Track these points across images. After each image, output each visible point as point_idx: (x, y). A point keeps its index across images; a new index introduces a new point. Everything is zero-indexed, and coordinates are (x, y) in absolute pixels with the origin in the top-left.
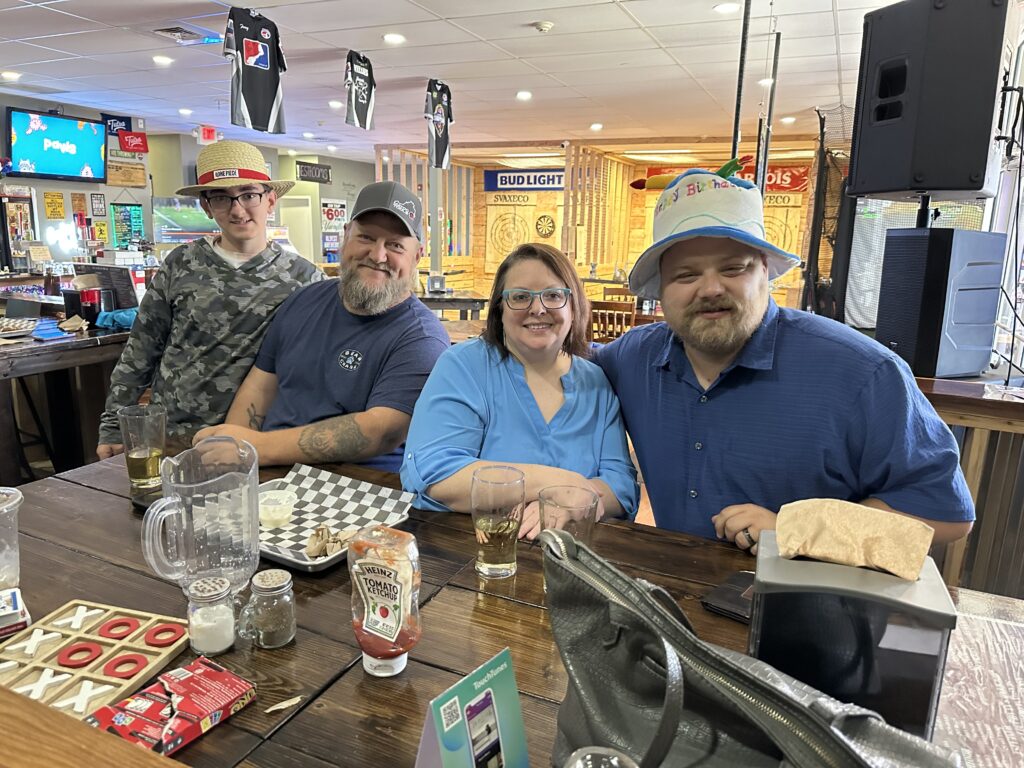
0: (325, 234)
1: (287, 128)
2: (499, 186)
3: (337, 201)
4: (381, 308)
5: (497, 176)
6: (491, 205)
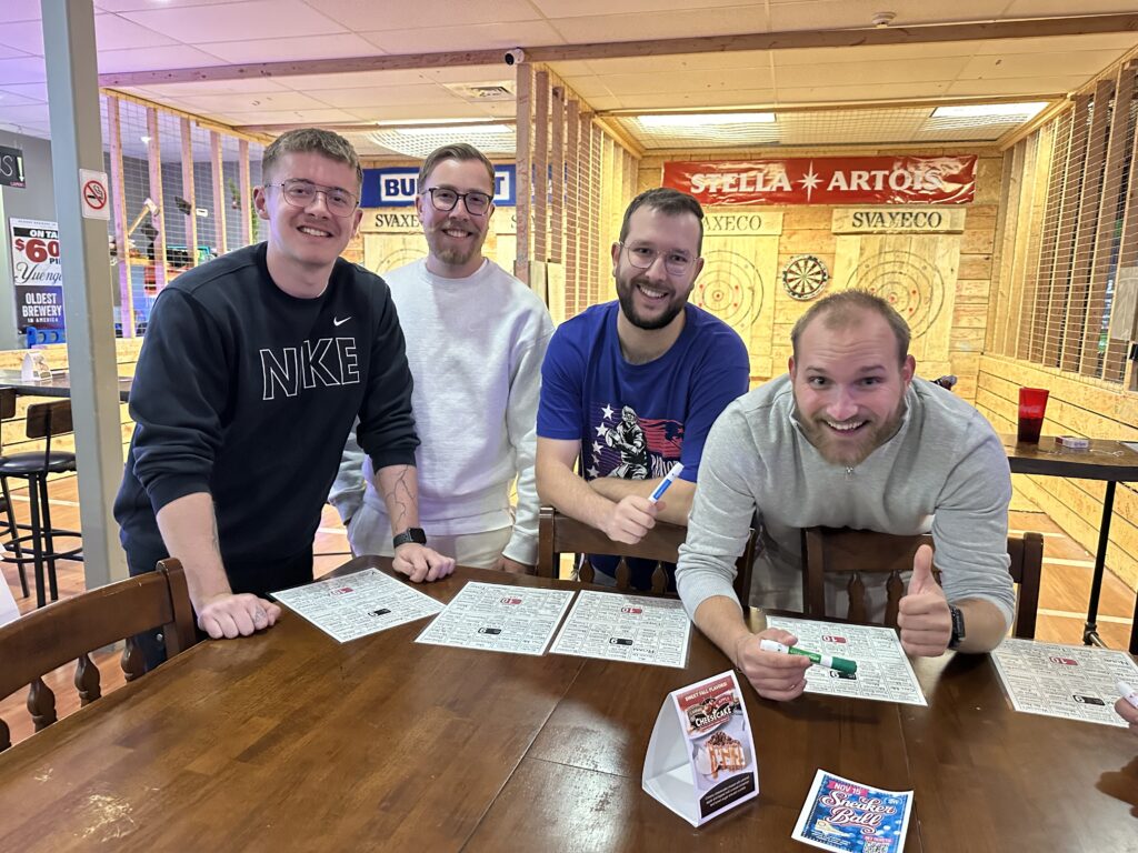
0: (21, 292)
2: (385, 198)
5: (379, 179)
6: (370, 233)
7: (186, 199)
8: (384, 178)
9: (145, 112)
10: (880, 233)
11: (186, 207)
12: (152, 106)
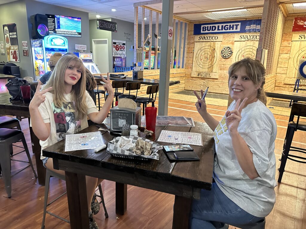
0: (114, 58)
3: (121, 41)
6: (197, 42)
7: (156, 34)
8: (202, 26)
9: (149, 11)
11: (156, 36)
12: (151, 9)
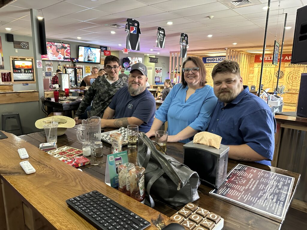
0: (156, 77)
1: (141, 49)
2: (207, 62)
3: (159, 68)
4: (138, 93)
8: (207, 59)
10: (293, 67)
